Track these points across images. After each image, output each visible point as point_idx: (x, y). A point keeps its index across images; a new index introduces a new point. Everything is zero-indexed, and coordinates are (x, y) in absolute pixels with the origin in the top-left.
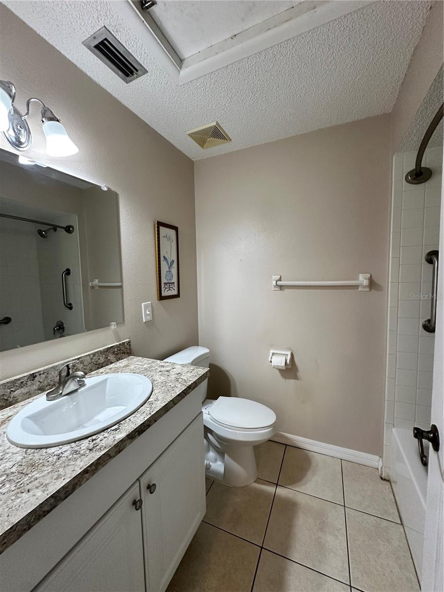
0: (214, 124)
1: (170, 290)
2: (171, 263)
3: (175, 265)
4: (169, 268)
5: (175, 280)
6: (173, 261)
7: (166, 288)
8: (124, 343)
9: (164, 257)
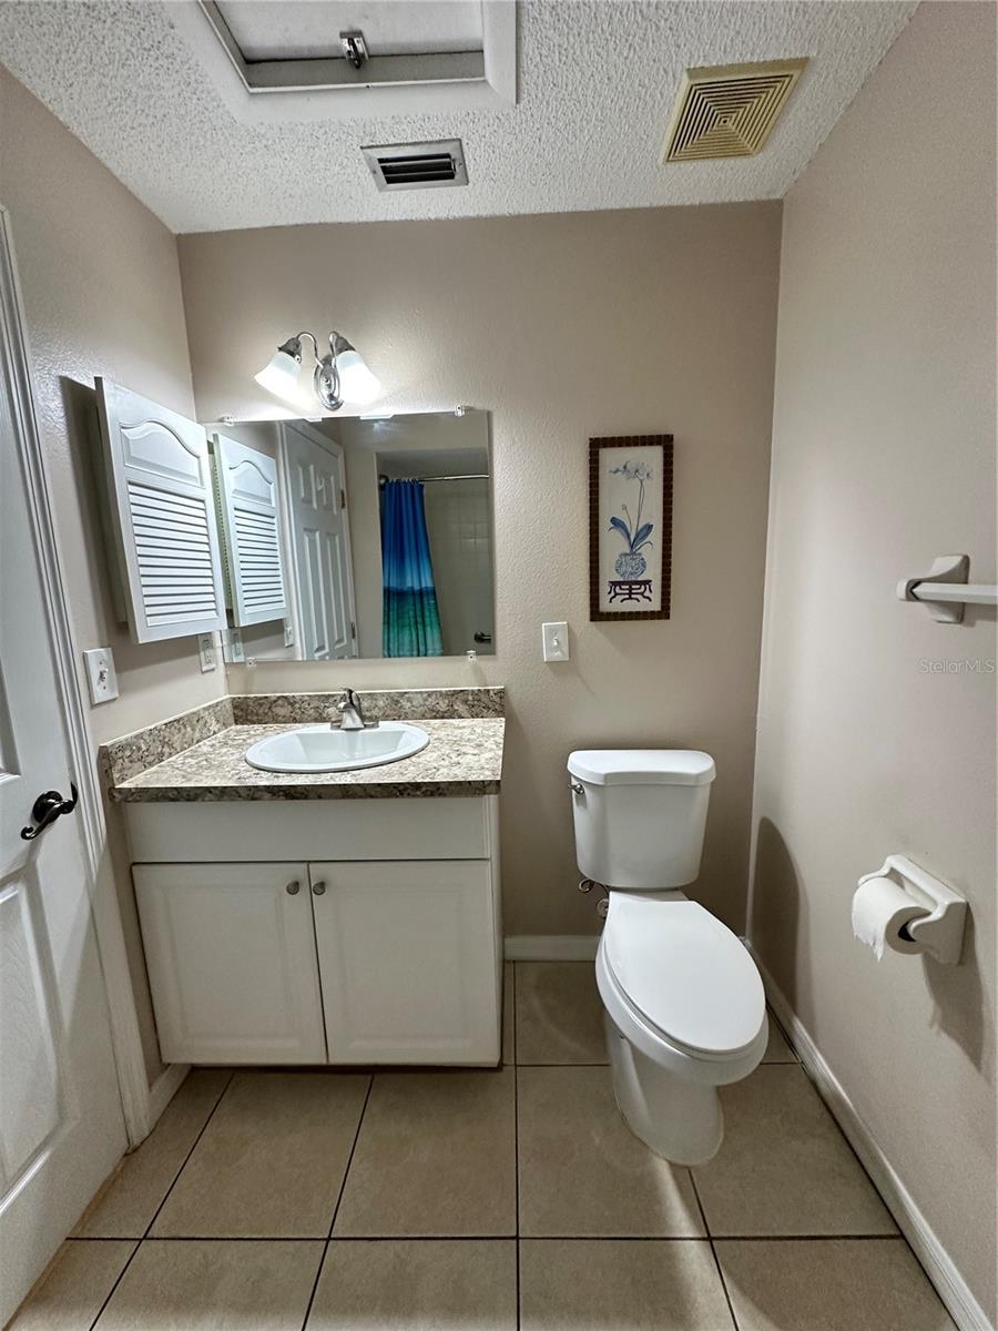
0: (685, 82)
1: (630, 598)
2: (637, 535)
3: (656, 536)
4: (632, 547)
5: (653, 573)
6: (649, 528)
7: (616, 594)
8: (488, 691)
9: (614, 520)
